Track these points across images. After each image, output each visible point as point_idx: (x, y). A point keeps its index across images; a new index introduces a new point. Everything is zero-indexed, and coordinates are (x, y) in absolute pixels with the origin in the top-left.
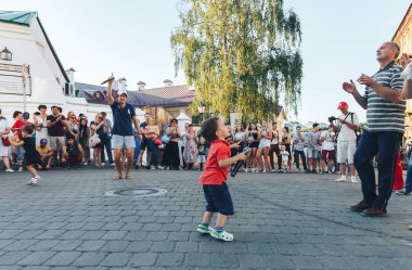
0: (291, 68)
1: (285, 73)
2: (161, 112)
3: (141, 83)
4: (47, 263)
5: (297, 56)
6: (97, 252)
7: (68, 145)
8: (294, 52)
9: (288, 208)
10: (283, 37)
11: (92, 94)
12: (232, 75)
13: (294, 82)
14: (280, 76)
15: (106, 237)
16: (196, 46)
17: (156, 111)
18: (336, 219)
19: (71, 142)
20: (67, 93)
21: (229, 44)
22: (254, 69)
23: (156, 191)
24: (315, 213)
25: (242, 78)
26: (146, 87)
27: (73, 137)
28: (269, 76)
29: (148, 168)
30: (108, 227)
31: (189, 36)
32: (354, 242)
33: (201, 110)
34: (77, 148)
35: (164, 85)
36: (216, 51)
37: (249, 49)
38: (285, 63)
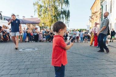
0: (67, 14)
1: (65, 16)
2: (31, 25)
3: (24, 17)
4: (9, 74)
5: (69, 11)
6: (24, 69)
7: (3, 35)
8: (68, 10)
9: (72, 53)
10: (65, 5)
11: (8, 19)
12: (52, 15)
13: (68, 18)
14: (64, 16)
15: (25, 64)
16: (41, 6)
17: (30, 25)
18: (85, 55)
19: (4, 34)
20: (1, 19)
21: (50, 7)
22: (57, 14)
23: (35, 49)
24: (80, 54)
25: (54, 16)
26: (25, 18)
27: (5, 33)
28: (61, 16)
29: (29, 42)
30: (24, 61)
31: (39, 3)
32: (92, 61)
33: (43, 25)
34: (6, 36)
35: (31, 17)
36: (47, 8)
37: (56, 8)
38: (66, 13)
